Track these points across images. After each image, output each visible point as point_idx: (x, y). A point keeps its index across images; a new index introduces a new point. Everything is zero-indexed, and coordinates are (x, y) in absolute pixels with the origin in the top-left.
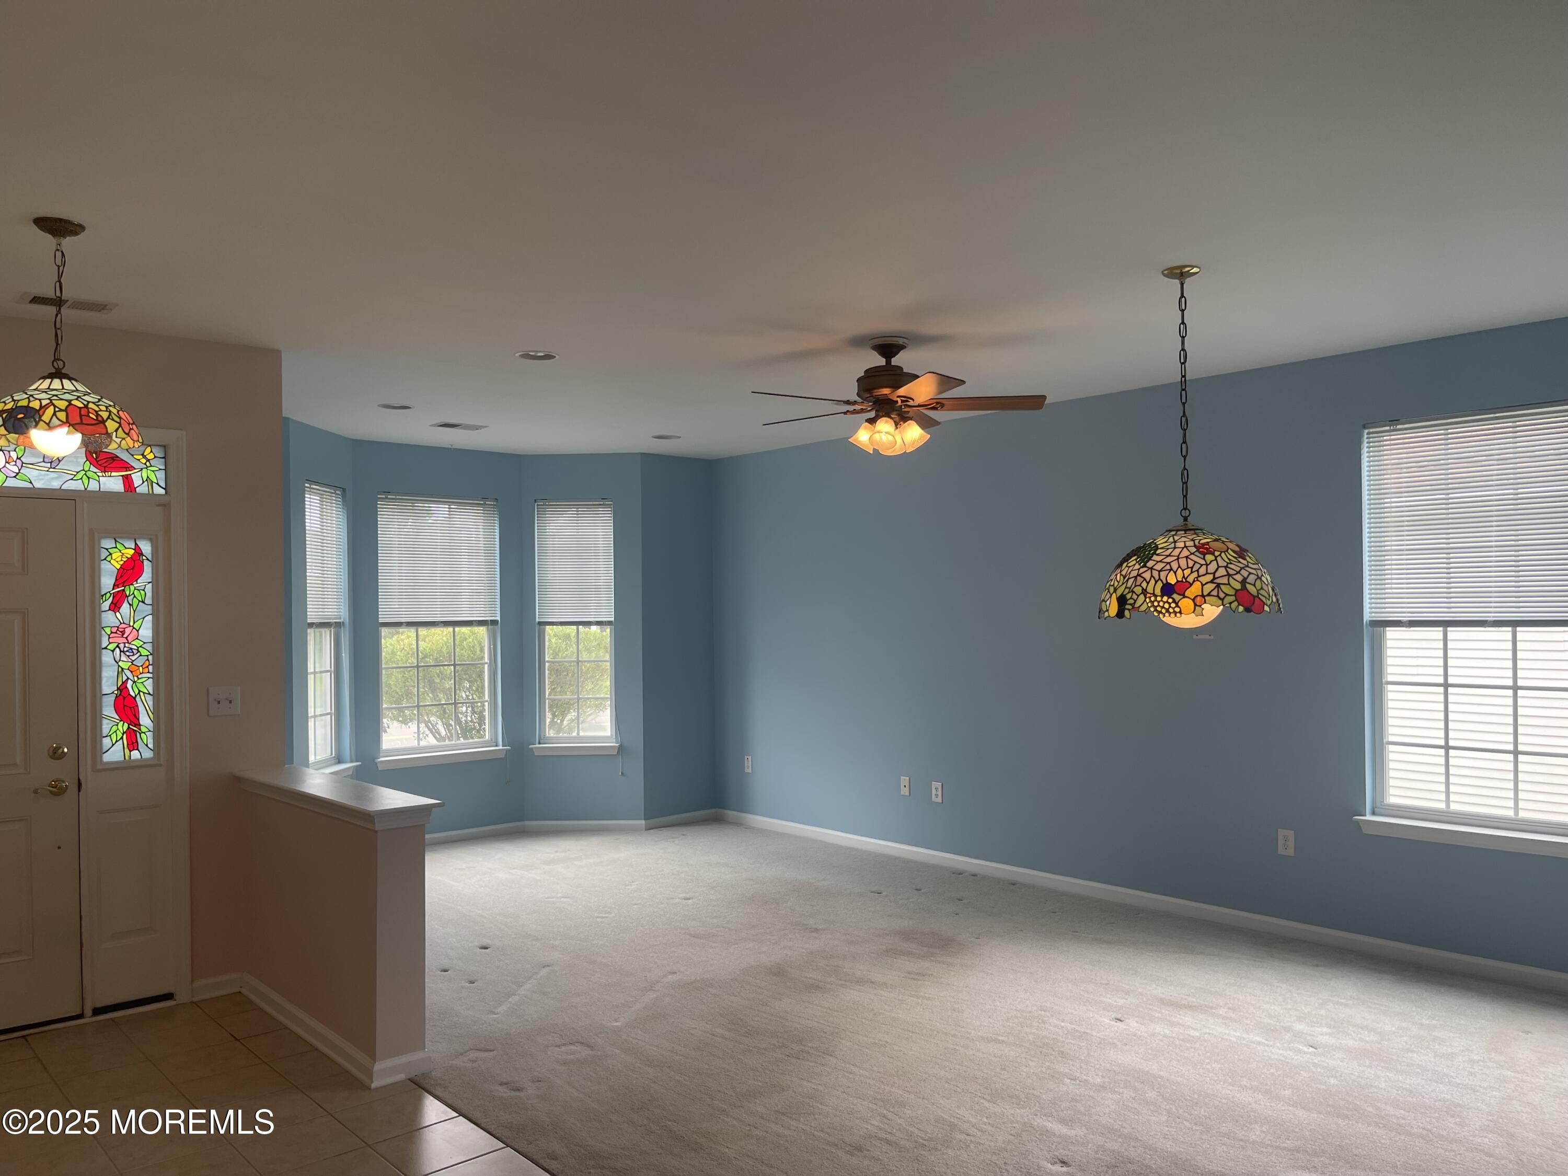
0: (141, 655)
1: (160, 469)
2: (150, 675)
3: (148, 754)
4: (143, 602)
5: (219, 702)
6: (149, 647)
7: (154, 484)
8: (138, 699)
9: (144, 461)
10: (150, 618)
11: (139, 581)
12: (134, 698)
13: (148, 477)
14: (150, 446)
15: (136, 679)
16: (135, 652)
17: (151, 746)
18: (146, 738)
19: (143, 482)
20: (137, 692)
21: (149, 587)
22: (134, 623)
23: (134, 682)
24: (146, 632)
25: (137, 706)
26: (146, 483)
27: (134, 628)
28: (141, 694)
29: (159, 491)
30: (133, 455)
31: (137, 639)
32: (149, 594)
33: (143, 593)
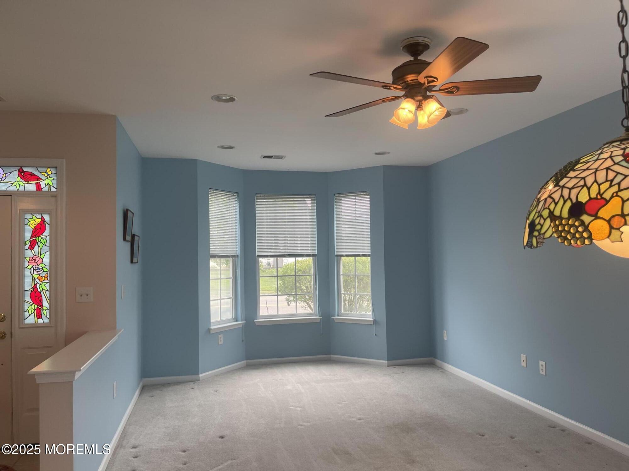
0: (44, 271)
1: (54, 179)
2: (48, 281)
3: (46, 321)
4: (45, 245)
5: (81, 296)
6: (48, 267)
7: (51, 187)
8: (42, 293)
9: (46, 175)
10: (48, 253)
11: (43, 235)
12: (40, 293)
13: (48, 183)
14: (49, 168)
15: (41, 283)
16: (41, 269)
17: (48, 317)
18: (46, 313)
19: (46, 186)
20: (41, 289)
21: (48, 237)
22: (41, 255)
23: (40, 285)
24: (47, 260)
25: (42, 296)
26: (47, 186)
27: (40, 258)
28: (44, 290)
29: (53, 189)
30: (41, 173)
31: (42, 263)
32: (48, 241)
33: (45, 240)
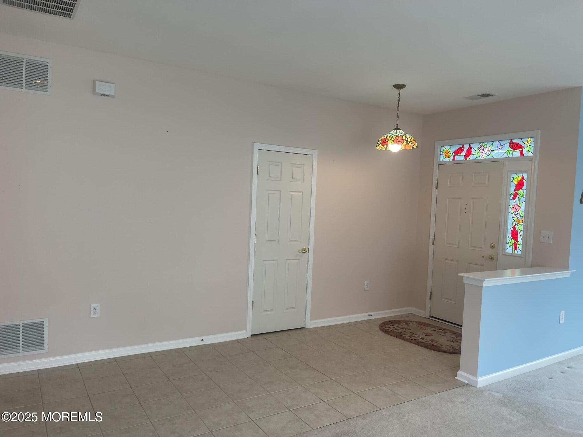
0: (520, 216)
1: (532, 146)
2: (523, 224)
3: (520, 253)
4: (523, 197)
5: (544, 237)
6: (523, 213)
7: (530, 152)
8: (518, 232)
9: (527, 144)
10: (524, 203)
11: (522, 189)
12: (517, 232)
13: (528, 150)
14: (530, 138)
15: (518, 224)
16: (519, 215)
17: (521, 250)
18: (520, 247)
19: (526, 152)
20: (518, 229)
21: (525, 191)
22: (519, 204)
23: (518, 226)
24: (523, 208)
25: (518, 235)
26: (527, 152)
27: (519, 206)
28: (520, 230)
29: (531, 154)
30: (524, 142)
31: (520, 210)
32: (525, 194)
33: (523, 193)
